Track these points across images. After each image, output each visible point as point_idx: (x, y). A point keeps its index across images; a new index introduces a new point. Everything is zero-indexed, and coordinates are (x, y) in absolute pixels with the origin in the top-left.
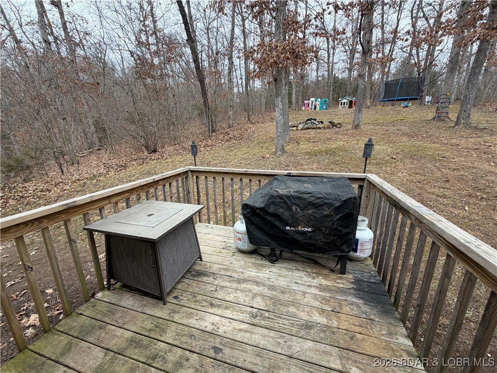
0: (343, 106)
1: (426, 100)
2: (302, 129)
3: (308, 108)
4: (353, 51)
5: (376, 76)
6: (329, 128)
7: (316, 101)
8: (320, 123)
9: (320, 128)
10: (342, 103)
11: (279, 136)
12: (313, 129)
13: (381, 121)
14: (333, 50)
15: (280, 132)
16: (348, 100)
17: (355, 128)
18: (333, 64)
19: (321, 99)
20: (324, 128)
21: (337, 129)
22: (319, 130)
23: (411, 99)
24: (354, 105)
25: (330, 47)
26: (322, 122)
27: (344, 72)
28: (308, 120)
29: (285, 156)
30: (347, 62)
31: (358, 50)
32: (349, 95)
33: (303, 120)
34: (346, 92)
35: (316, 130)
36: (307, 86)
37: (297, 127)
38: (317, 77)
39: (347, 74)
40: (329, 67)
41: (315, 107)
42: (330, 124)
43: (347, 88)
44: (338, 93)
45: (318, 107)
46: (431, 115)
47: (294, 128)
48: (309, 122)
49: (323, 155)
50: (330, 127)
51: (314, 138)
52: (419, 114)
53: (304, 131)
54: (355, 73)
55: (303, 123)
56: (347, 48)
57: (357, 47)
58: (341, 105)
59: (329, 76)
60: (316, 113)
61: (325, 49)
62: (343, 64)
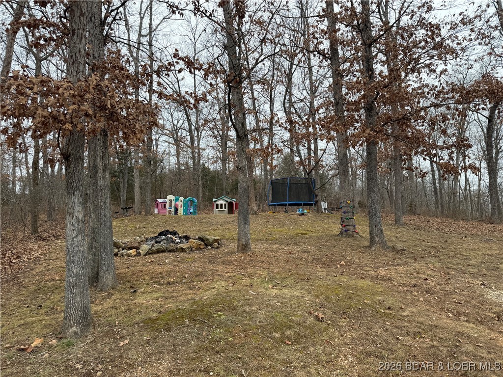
0: (219, 209)
1: (323, 207)
2: (148, 253)
3: (164, 211)
4: (225, 139)
5: (258, 172)
6: (199, 249)
7: (177, 200)
8: (184, 241)
9: (183, 250)
10: (217, 205)
11: (74, 285)
12: (170, 251)
13: (277, 236)
14: (198, 132)
15: (77, 275)
16: (227, 201)
17: (243, 249)
18: (199, 151)
19: (185, 197)
20: (191, 249)
21: (213, 252)
22: (181, 255)
23: (305, 205)
24: (236, 209)
25: (193, 127)
26: (187, 238)
27: (215, 162)
28: (161, 234)
29: (90, 338)
30: (218, 150)
31: (231, 138)
32: (227, 194)
33: (154, 233)
34: (222, 190)
35: (176, 254)
36: (162, 176)
37: (137, 248)
38: (179, 164)
39: (221, 165)
40: (193, 152)
41: (176, 210)
42: (200, 242)
43: (222, 184)
44: (211, 190)
45: (181, 211)
46: (336, 228)
47: (133, 252)
48: (163, 237)
49: (184, 324)
50: (202, 247)
51: (169, 273)
52: (321, 226)
53: (151, 258)
54: (231, 166)
55: (152, 239)
56: (216, 132)
57: (230, 133)
58: (217, 208)
59: (194, 165)
60: (179, 220)
61: (186, 128)
62: (213, 152)
